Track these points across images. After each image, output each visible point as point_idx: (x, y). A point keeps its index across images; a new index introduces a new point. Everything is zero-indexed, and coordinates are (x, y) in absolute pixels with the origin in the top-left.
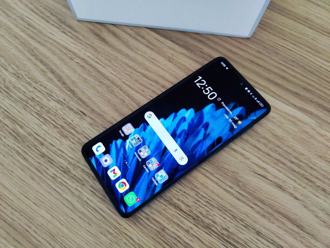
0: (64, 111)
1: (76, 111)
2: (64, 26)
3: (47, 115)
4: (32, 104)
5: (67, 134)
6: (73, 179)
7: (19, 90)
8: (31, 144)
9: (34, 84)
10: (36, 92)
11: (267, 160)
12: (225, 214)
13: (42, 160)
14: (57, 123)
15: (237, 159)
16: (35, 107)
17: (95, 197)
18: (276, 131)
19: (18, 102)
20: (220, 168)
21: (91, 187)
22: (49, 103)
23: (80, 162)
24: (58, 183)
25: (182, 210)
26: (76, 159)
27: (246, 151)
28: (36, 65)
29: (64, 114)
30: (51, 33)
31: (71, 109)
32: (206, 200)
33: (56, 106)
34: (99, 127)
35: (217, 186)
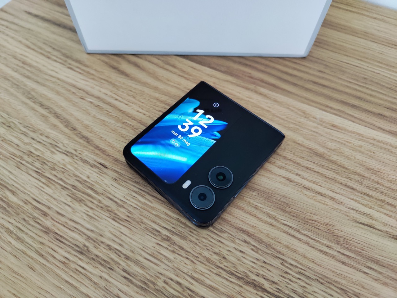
0: (76, 166)
1: (93, 164)
2: (69, 61)
3: (51, 173)
4: (30, 160)
5: (82, 196)
6: (94, 262)
7: (10, 143)
8: (28, 216)
9: (32, 134)
10: (35, 144)
11: (367, 202)
12: (329, 288)
13: (45, 239)
14: (66, 182)
15: (327, 205)
16: (33, 164)
17: (132, 286)
18: (368, 163)
19: (9, 159)
20: (307, 222)
21: (124, 271)
22: (54, 156)
23: (104, 234)
24: (72, 271)
25: (265, 291)
26: (97, 232)
27: (336, 193)
28: (33, 109)
29: (76, 169)
30: (53, 71)
31: (85, 162)
32: (298, 270)
33: (63, 160)
34: (127, 183)
35: (309, 247)
